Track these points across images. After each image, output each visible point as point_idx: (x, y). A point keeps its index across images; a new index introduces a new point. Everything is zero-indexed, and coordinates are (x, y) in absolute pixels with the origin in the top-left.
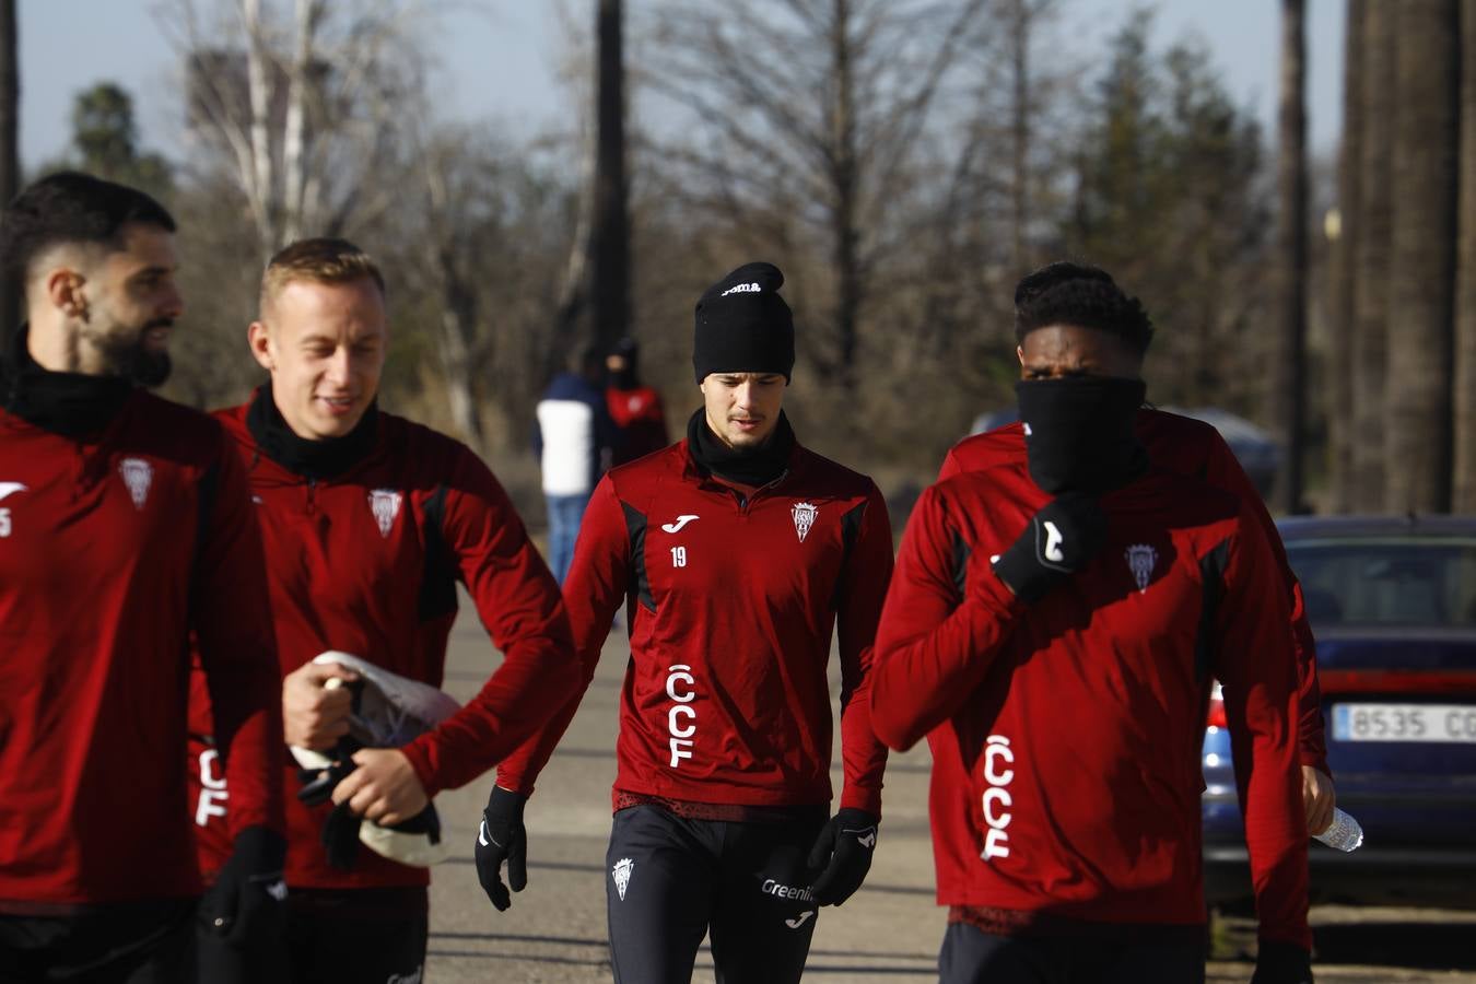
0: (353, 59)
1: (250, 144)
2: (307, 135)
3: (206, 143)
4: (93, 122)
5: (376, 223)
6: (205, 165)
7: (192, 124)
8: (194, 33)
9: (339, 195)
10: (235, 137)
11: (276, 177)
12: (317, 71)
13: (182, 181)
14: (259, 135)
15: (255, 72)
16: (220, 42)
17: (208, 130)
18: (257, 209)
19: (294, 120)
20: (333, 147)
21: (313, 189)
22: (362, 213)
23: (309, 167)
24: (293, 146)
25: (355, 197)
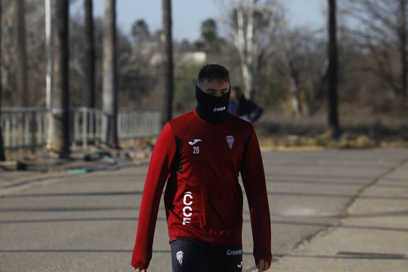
1: (237, 34)
2: (254, 32)
5: (272, 55)
11: (245, 43)
12: (258, 15)
14: (241, 32)
15: (240, 15)
18: (239, 52)
19: (250, 28)
21: (256, 46)
22: (269, 52)
23: (254, 40)
24: (250, 35)
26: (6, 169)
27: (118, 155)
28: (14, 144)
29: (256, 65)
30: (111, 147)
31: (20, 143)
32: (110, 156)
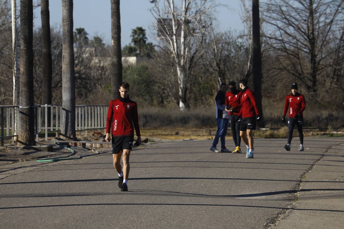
0: (196, 19)
1: (172, 40)
2: (185, 38)
3: (162, 40)
4: (136, 36)
5: (202, 57)
6: (162, 45)
7: (159, 36)
11: (178, 47)
12: (187, 22)
13: (156, 48)
14: (174, 38)
15: (174, 23)
17: (162, 37)
18: (174, 55)
19: (182, 33)
20: (191, 40)
22: (198, 55)
24: (182, 40)
25: (197, 51)
27: (76, 145)
29: (188, 66)
30: (70, 138)
32: (69, 146)
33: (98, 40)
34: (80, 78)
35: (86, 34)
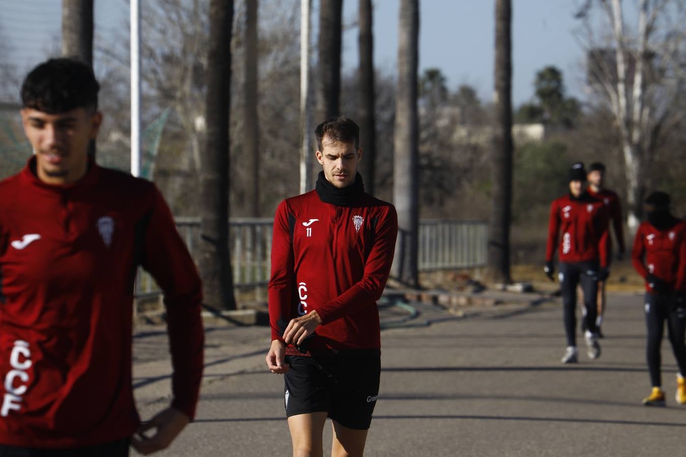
0: (666, 49)
1: (616, 91)
2: (644, 86)
3: (596, 92)
4: (544, 85)
5: (677, 126)
6: (595, 102)
7: (590, 83)
8: (591, 42)
9: (659, 114)
10: (609, 88)
11: (629, 107)
12: (649, 56)
13: (586, 110)
14: (621, 87)
15: (620, 58)
16: (603, 45)
17: (597, 86)
18: (620, 122)
19: (638, 79)
20: (656, 91)
21: (646, 111)
22: (670, 122)
23: (645, 101)
24: (637, 92)
25: (667, 114)
26: (238, 323)
27: (419, 299)
28: (248, 280)
29: (647, 144)
30: (407, 285)
31: (258, 278)
32: (406, 301)
33: (468, 93)
34: (430, 166)
35: (442, 79)
